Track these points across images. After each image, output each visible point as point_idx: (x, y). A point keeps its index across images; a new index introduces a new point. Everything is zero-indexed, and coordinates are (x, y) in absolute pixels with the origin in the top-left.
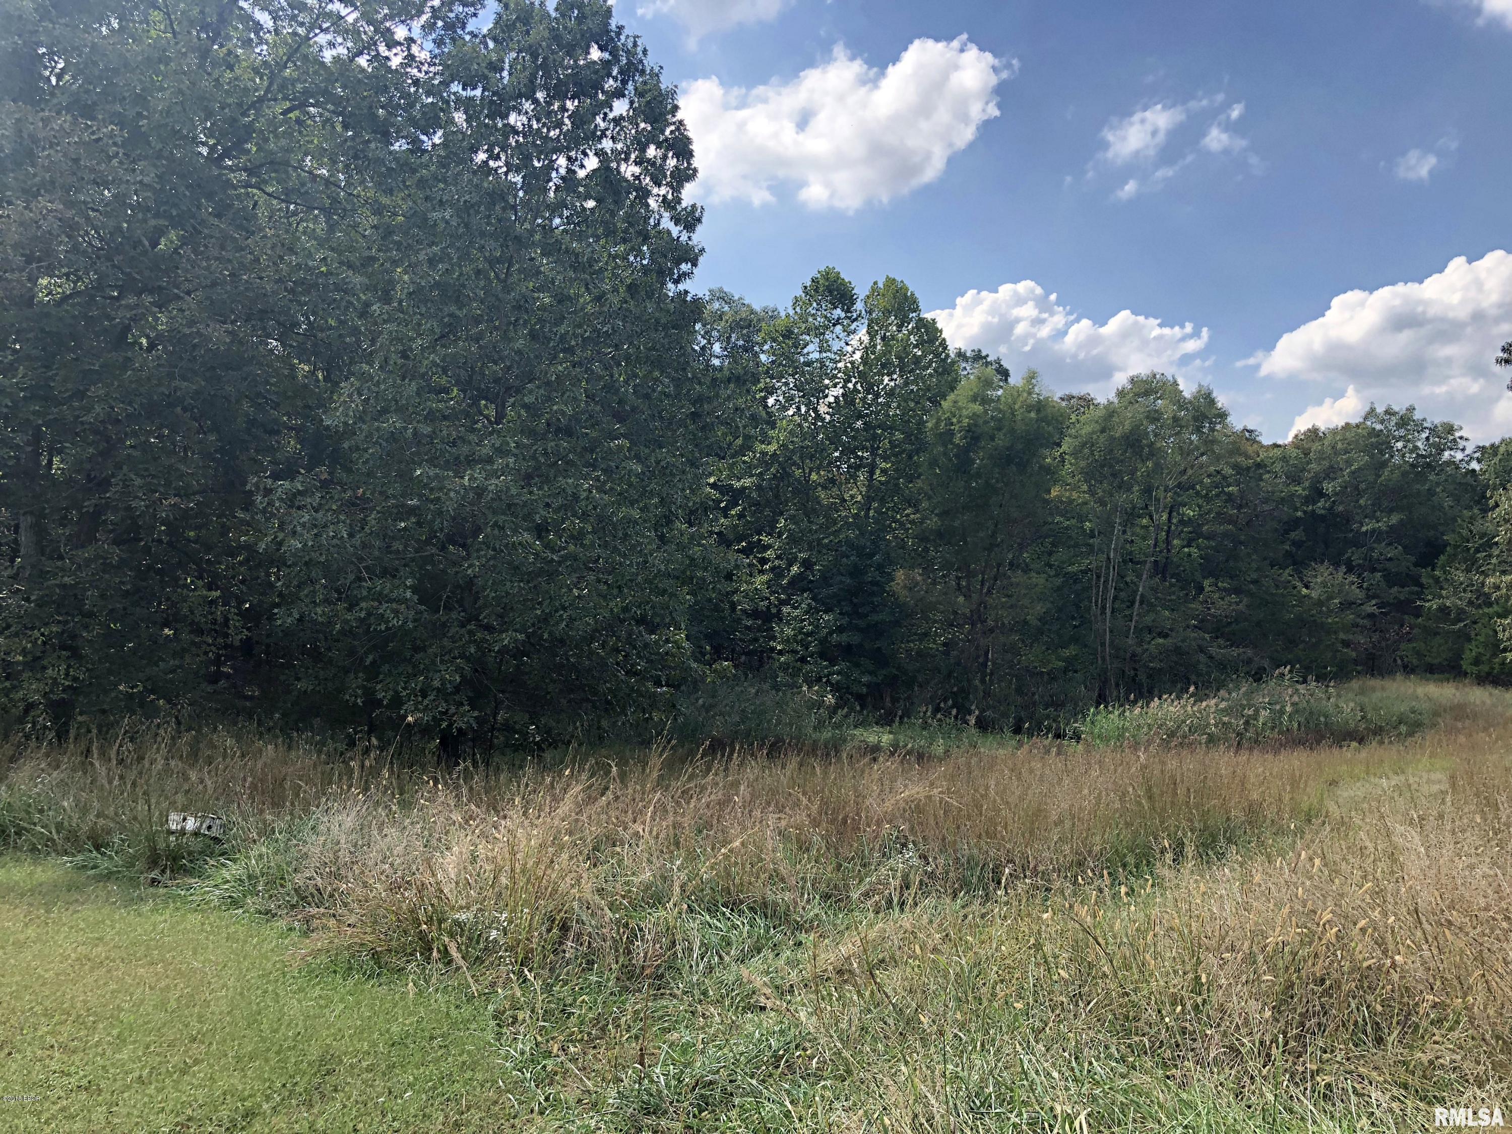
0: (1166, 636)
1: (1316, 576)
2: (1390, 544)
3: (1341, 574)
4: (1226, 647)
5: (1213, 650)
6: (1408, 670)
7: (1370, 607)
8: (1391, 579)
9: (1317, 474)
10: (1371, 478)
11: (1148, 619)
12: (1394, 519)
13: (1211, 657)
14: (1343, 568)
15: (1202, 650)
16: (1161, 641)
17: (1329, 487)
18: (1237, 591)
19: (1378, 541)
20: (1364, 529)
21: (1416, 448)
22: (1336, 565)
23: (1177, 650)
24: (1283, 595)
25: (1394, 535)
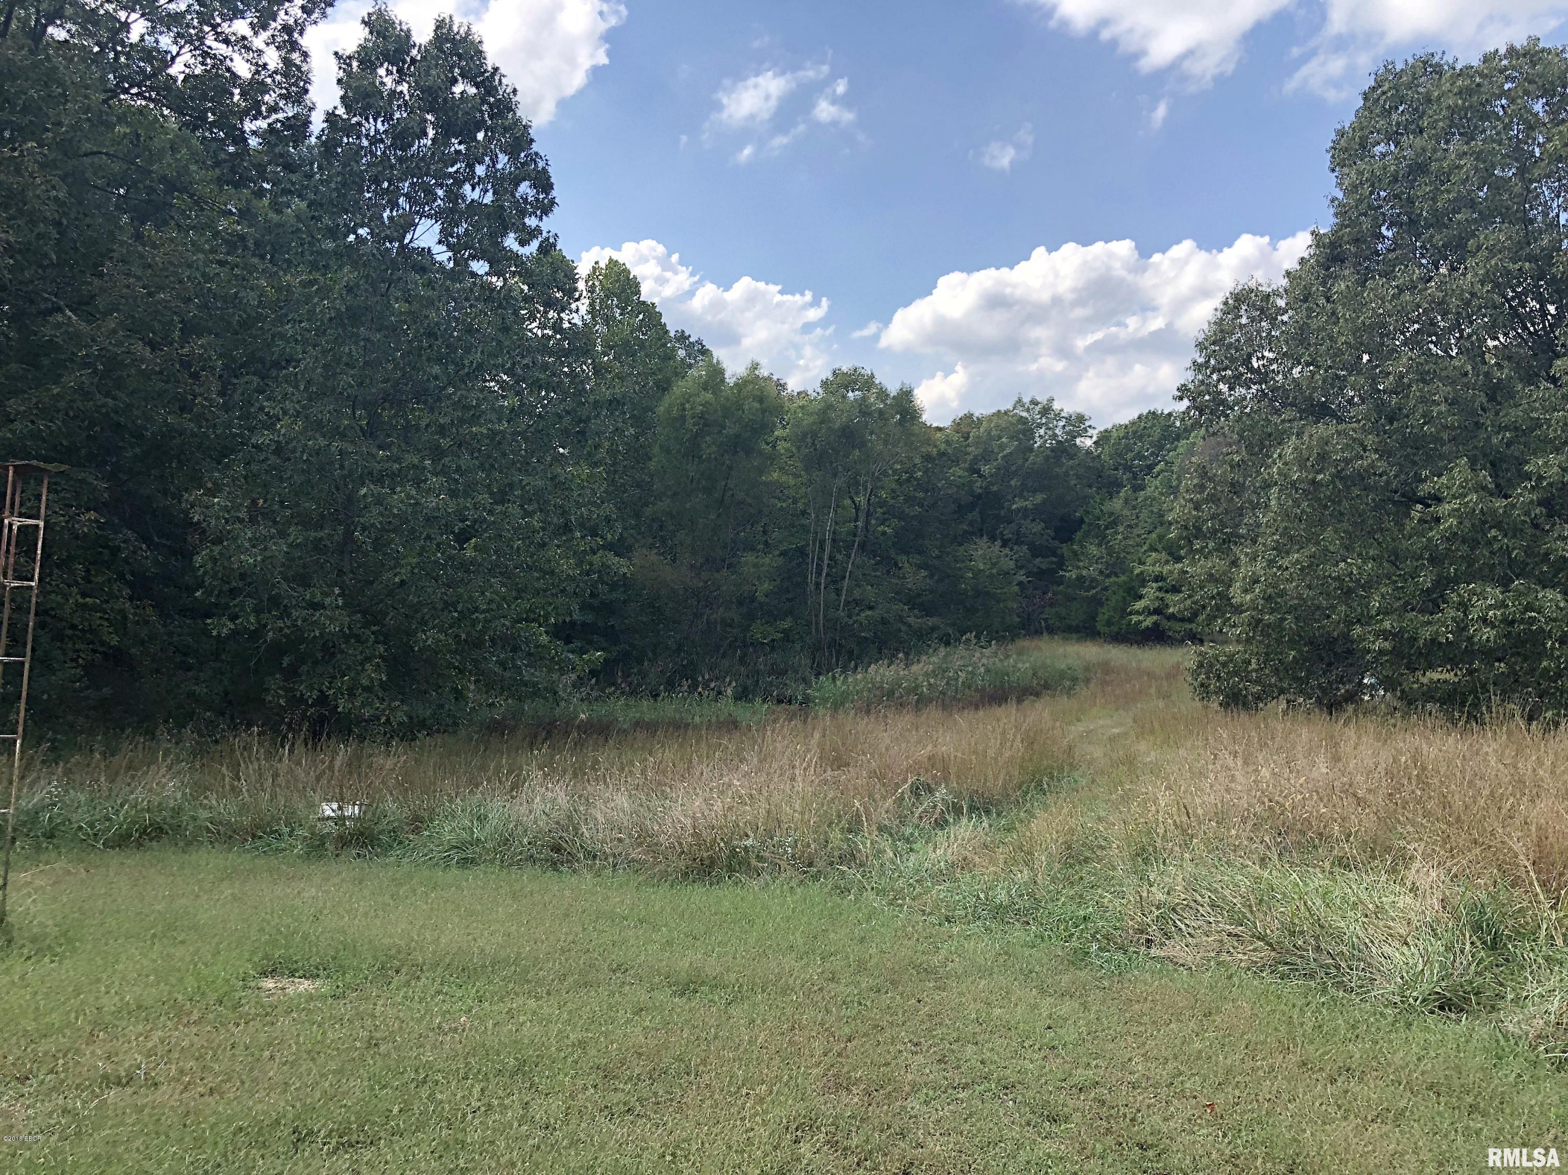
0: (871, 608)
1: (976, 550)
2: (1034, 520)
3: (997, 548)
4: (922, 617)
5: (911, 620)
6: (1051, 631)
7: (1021, 577)
8: (1036, 551)
9: (976, 457)
10: (1020, 462)
11: (857, 594)
12: (1039, 498)
13: (910, 626)
14: (998, 543)
15: (901, 619)
16: (869, 613)
17: (986, 469)
18: (925, 566)
19: (1025, 517)
20: (1014, 507)
21: (1055, 435)
22: (993, 538)
23: (884, 621)
24: (960, 569)
25: (1037, 513)
